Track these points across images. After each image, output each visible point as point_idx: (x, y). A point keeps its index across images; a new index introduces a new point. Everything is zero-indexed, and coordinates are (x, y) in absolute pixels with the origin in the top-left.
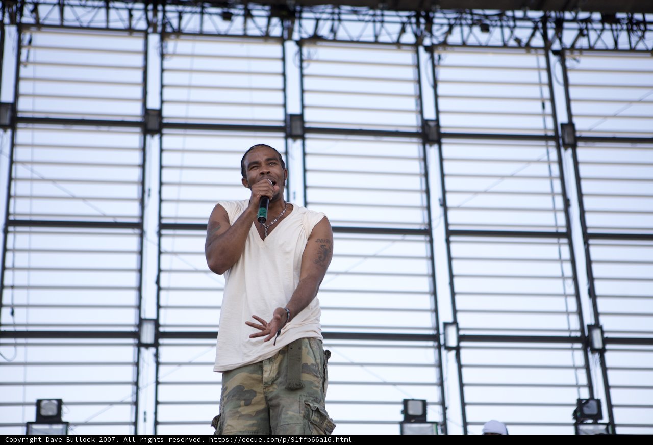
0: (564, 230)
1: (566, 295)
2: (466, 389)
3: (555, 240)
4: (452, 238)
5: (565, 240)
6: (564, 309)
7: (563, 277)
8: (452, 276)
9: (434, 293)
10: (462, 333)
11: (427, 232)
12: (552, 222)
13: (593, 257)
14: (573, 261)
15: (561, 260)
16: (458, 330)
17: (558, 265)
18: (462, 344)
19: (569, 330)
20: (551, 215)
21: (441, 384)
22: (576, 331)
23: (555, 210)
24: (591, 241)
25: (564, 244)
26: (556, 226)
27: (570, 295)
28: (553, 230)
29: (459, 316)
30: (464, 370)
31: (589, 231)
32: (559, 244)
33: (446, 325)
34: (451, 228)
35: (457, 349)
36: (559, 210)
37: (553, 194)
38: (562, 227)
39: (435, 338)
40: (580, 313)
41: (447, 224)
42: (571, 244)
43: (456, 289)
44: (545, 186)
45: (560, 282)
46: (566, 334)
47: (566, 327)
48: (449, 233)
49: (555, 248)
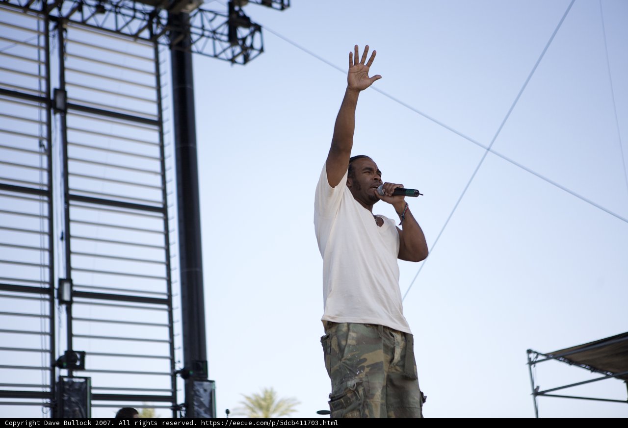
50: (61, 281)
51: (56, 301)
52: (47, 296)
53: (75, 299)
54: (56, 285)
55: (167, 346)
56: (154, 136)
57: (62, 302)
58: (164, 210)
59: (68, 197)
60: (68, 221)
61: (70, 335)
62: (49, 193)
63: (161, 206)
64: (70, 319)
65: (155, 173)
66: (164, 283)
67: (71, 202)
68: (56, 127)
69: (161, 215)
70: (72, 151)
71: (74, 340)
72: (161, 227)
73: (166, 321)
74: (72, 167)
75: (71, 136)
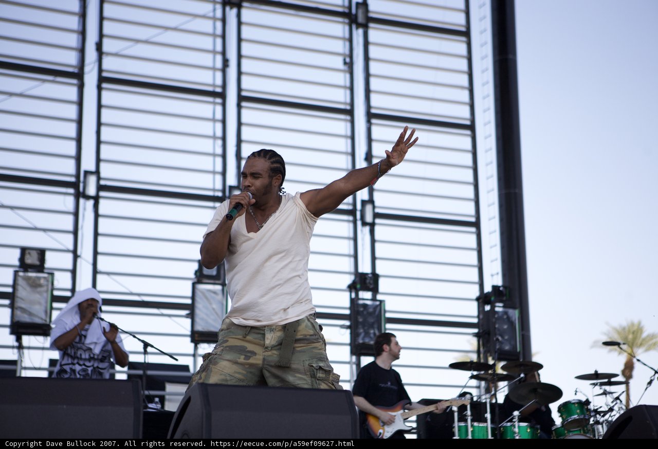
0: (219, 90)
1: (214, 155)
2: (100, 239)
3: (210, 99)
4: (104, 85)
5: (219, 100)
6: (211, 169)
7: (214, 137)
8: (99, 124)
9: (79, 140)
10: (102, 183)
11: (78, 75)
12: (210, 81)
13: (244, 119)
14: (224, 122)
15: (214, 120)
16: (99, 179)
17: (211, 124)
18: (102, 194)
19: (214, 190)
20: (210, 73)
21: (75, 233)
22: (218, 190)
23: (214, 69)
24: (244, 104)
25: (218, 103)
26: (214, 85)
27: (218, 155)
28: (210, 89)
29: (102, 165)
30: (101, 220)
31: (244, 94)
32: (214, 103)
33: (87, 173)
34: (105, 74)
35: (96, 199)
36: (218, 69)
37: (214, 52)
38: (218, 86)
39: (75, 185)
40: (224, 173)
41: (100, 70)
42: (224, 105)
43: (103, 138)
44: (207, 43)
45: (211, 141)
46: (210, 193)
47: (211, 186)
48: (103, 80)
49: (210, 107)
50: (364, 203)
51: (359, 223)
52: (351, 218)
53: (378, 221)
54: (359, 206)
55: (475, 271)
56: (462, 48)
57: (364, 224)
58: (471, 127)
59: (370, 116)
60: (370, 140)
61: (374, 258)
62: (350, 112)
63: (468, 123)
64: (373, 241)
65: (462, 88)
66: (472, 205)
67: (374, 121)
68: (358, 43)
69: (468, 132)
70: (374, 68)
71: (378, 262)
72: (469, 146)
73: (474, 245)
74: (374, 84)
75: (373, 52)
